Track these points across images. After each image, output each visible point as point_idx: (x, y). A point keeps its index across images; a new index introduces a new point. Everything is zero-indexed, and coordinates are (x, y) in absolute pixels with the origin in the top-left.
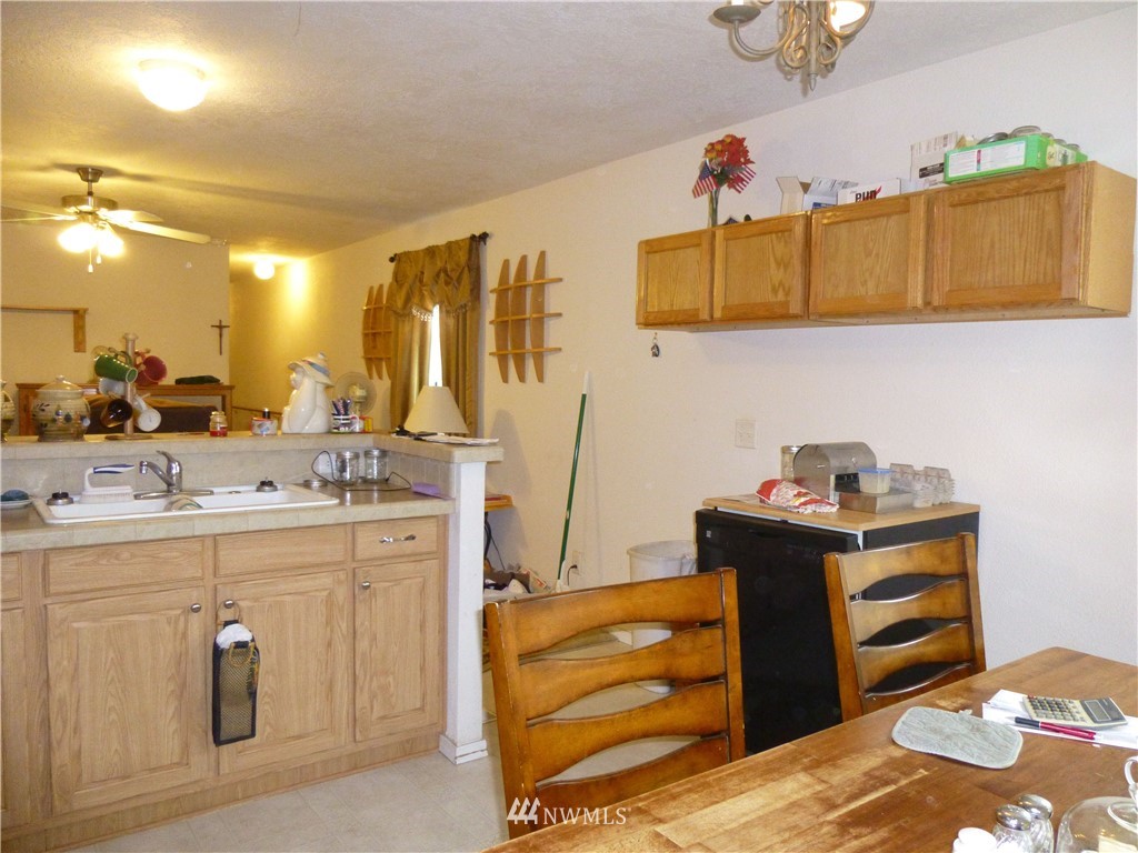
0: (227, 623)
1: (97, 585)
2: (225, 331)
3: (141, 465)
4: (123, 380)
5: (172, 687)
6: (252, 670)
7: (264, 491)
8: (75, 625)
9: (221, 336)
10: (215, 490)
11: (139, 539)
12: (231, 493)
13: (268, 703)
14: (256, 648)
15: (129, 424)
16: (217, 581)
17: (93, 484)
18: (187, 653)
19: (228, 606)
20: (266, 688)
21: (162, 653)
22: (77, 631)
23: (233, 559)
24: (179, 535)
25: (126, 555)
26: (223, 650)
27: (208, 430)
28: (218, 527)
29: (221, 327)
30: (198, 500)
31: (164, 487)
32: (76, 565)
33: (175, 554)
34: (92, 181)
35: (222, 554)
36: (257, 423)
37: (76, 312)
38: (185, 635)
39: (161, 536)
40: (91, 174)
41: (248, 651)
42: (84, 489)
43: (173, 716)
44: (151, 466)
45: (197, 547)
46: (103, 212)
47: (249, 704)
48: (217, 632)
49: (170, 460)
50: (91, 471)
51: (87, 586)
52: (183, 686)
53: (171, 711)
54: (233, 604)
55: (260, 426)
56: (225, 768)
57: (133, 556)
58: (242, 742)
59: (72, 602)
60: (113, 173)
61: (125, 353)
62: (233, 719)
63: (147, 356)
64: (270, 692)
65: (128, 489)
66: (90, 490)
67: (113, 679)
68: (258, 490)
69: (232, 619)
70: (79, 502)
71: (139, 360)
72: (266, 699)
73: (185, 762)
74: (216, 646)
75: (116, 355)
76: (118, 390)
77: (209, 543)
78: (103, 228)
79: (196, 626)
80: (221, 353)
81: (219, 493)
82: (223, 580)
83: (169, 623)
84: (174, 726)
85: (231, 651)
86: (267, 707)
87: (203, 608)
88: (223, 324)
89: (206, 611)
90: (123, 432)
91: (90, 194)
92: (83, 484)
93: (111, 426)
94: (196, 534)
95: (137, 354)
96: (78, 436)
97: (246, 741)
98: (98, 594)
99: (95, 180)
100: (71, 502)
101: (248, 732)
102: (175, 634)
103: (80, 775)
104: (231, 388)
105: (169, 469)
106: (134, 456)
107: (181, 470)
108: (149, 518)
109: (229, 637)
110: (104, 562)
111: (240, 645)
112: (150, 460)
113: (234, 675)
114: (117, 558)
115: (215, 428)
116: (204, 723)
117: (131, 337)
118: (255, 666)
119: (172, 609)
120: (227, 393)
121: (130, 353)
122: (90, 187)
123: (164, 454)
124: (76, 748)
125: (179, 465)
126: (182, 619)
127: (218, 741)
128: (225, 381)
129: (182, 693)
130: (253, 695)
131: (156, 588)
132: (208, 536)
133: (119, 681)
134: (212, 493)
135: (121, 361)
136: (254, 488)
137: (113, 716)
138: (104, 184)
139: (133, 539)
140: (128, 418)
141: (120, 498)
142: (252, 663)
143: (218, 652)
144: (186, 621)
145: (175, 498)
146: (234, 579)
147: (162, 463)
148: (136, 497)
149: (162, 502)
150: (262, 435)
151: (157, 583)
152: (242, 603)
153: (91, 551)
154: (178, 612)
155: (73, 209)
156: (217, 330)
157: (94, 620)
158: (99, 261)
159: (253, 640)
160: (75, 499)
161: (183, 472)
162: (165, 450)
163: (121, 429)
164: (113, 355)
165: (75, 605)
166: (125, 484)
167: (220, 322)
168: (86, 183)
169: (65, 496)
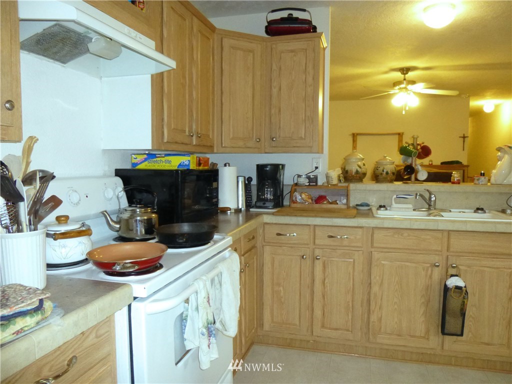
0: (452, 276)
1: (392, 246)
2: (466, 139)
3: (417, 195)
4: (411, 156)
5: (423, 300)
6: (464, 302)
7: (478, 213)
8: (383, 262)
9: (464, 142)
11: (412, 228)
12: (460, 212)
13: (470, 321)
14: (466, 291)
15: (413, 176)
16: (448, 254)
17: (396, 203)
18: (431, 285)
19: (454, 267)
20: (471, 313)
21: (419, 283)
22: (384, 264)
23: (457, 244)
24: (431, 228)
25: (405, 235)
26: (449, 288)
27: (450, 182)
28: (450, 227)
29: (464, 137)
30: (442, 214)
31: (427, 206)
32: (384, 236)
33: (428, 237)
34: (405, 74)
35: (452, 240)
36: (476, 178)
37: (399, 134)
38: (431, 277)
39: (423, 227)
40: (405, 71)
41: (462, 291)
42: (392, 204)
43: (423, 314)
44: (421, 196)
45: (439, 235)
46: (410, 87)
47: (461, 319)
48: (447, 279)
49: (430, 194)
50: (395, 196)
51: (389, 246)
52: (428, 301)
53: (422, 312)
54: (456, 267)
55: (478, 180)
56: (446, 347)
57: (409, 235)
58: (456, 337)
59: (382, 252)
60: (414, 68)
61: (413, 144)
62: (452, 323)
63: (422, 145)
64: (473, 316)
65: (410, 206)
66: (394, 205)
67: (397, 290)
68: (475, 212)
69: (455, 274)
70: (390, 210)
71: (419, 147)
72: (471, 319)
73: (427, 337)
74: (446, 285)
75: (409, 145)
76: (409, 161)
77: (446, 234)
78: (409, 94)
79: (437, 274)
80: (463, 150)
81: (453, 212)
82: (452, 254)
83: (424, 270)
84: (423, 319)
85: (453, 290)
86: (471, 323)
87: (441, 266)
88: (465, 136)
89: (442, 267)
90: (410, 180)
91: (405, 79)
92: (392, 202)
93: (405, 177)
94: (439, 229)
95: (418, 145)
96: (391, 181)
97: (458, 337)
98: (394, 251)
99: (407, 73)
100: (387, 209)
101: (459, 333)
102: (426, 275)
103: (381, 328)
104: (467, 166)
105: (430, 198)
106: (414, 191)
107: (435, 199)
108: (418, 219)
109: (453, 282)
110: (396, 236)
111: (458, 288)
112: (421, 193)
113: (454, 302)
114: (402, 235)
115: (454, 180)
116: (438, 322)
117: (415, 136)
118: (466, 301)
119: (426, 263)
120: (466, 169)
121: (415, 144)
122: (405, 77)
123: (428, 190)
124: (380, 316)
125: (435, 196)
126: (430, 269)
127: (443, 333)
128: (465, 163)
129: (428, 304)
130: (463, 315)
131: (419, 252)
132: (445, 230)
133: (400, 292)
134: (450, 211)
135: (411, 148)
136: (473, 211)
137: (396, 306)
138: (411, 75)
139: (409, 227)
140: (413, 173)
141: (407, 210)
142: (464, 298)
143: (446, 289)
144: (432, 271)
145: (431, 212)
146: (457, 254)
147: (427, 195)
148: (414, 210)
149: (426, 213)
150: (479, 184)
151: (419, 250)
152: (460, 267)
153: (391, 231)
154: (428, 265)
155: (397, 87)
156: (462, 139)
157: (391, 261)
158: (407, 109)
159: (465, 287)
160: (388, 208)
161: (436, 200)
162: (428, 189)
163: (409, 179)
164: (407, 145)
165: (383, 254)
166: (410, 204)
167: (464, 135)
168: (403, 75)
169: (384, 206)
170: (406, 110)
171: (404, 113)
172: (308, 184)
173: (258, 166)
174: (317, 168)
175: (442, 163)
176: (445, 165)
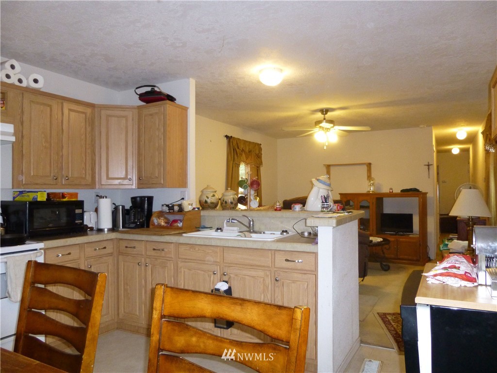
1: (189, 258)
2: (430, 167)
9: (429, 170)
10: (266, 232)
17: (227, 226)
19: (224, 275)
23: (231, 257)
25: (197, 249)
29: (428, 165)
34: (325, 114)
40: (325, 111)
50: (226, 221)
54: (226, 274)
57: (199, 250)
59: (183, 262)
60: (333, 110)
69: (226, 280)
77: (222, 249)
80: (429, 178)
83: (209, 276)
88: (430, 164)
91: (324, 119)
98: (191, 261)
99: (326, 114)
109: (219, 286)
110: (191, 250)
111: (217, 290)
122: (324, 116)
127: (215, 326)
134: (264, 233)
136: (280, 233)
138: (330, 115)
154: (211, 273)
155: (318, 126)
156: (427, 167)
157: (189, 269)
167: (428, 162)
168: (323, 116)
169: (220, 229)
170: (326, 146)
171: (325, 148)
172: (168, 211)
173: (132, 198)
174: (183, 199)
175: (402, 191)
176: (406, 193)
